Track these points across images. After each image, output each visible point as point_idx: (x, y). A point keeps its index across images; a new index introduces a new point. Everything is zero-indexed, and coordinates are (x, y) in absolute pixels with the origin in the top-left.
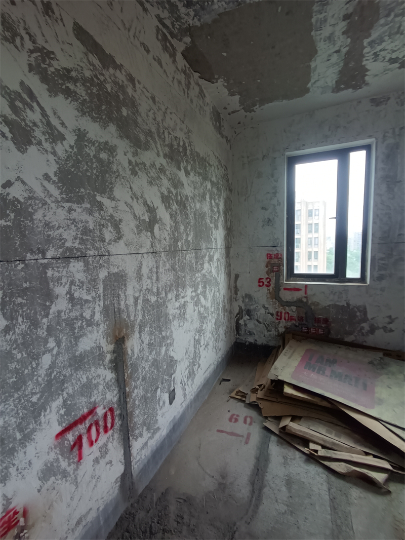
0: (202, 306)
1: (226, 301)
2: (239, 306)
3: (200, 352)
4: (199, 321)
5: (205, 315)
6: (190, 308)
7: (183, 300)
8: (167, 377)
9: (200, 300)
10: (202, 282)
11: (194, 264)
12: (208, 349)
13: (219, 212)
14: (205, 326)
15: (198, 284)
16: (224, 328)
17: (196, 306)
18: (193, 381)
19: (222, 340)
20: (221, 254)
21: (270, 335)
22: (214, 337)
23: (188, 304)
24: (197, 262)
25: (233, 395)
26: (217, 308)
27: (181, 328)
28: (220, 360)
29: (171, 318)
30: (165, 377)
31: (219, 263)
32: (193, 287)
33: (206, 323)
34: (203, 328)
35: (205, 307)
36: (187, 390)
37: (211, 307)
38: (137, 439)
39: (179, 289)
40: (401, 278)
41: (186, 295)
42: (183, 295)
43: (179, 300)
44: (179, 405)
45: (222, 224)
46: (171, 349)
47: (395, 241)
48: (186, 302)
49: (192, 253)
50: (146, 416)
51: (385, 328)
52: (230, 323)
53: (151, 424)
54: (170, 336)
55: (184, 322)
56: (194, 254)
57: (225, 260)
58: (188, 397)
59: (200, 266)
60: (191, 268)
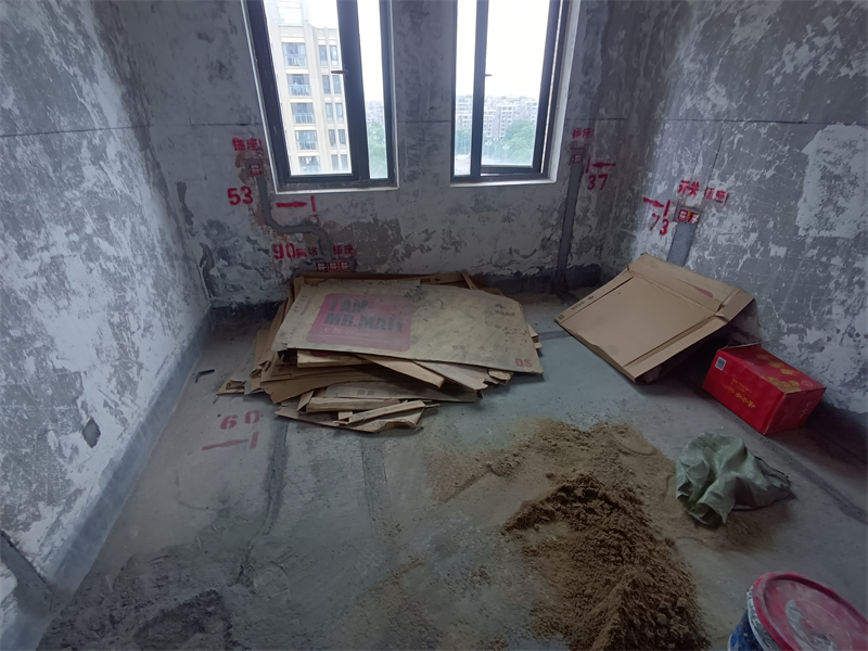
0: (108, 259)
1: (168, 238)
2: (201, 244)
3: (133, 344)
4: (111, 289)
5: (124, 274)
6: (75, 268)
7: (46, 256)
8: (63, 408)
9: (98, 248)
10: (89, 208)
11: (51, 170)
12: (153, 334)
14: (129, 296)
15: (80, 215)
16: (180, 289)
17: (91, 260)
18: (133, 393)
19: (180, 311)
20: (124, 141)
21: (270, 285)
22: (159, 310)
23: (65, 260)
24: (56, 167)
25: (223, 390)
26: (150, 255)
27: (64, 312)
28: (186, 344)
29: (23, 296)
30: (58, 409)
31: (125, 163)
32: (66, 223)
33: (133, 289)
34: (128, 300)
35: (116, 259)
36: (126, 412)
37: (134, 256)
38: (26, 527)
39: (24, 231)
40: (436, 175)
41: (51, 241)
42: (42, 244)
43: (33, 258)
44: (114, 441)
45: (104, 68)
46: (53, 355)
47: (427, 118)
48: (57, 257)
49: (34, 143)
50: (34, 486)
51: (421, 247)
52: (191, 279)
53: (56, 492)
54: (38, 333)
55: (68, 299)
56: (37, 143)
57: (141, 154)
58: (131, 421)
59: (70, 174)
60: (43, 180)
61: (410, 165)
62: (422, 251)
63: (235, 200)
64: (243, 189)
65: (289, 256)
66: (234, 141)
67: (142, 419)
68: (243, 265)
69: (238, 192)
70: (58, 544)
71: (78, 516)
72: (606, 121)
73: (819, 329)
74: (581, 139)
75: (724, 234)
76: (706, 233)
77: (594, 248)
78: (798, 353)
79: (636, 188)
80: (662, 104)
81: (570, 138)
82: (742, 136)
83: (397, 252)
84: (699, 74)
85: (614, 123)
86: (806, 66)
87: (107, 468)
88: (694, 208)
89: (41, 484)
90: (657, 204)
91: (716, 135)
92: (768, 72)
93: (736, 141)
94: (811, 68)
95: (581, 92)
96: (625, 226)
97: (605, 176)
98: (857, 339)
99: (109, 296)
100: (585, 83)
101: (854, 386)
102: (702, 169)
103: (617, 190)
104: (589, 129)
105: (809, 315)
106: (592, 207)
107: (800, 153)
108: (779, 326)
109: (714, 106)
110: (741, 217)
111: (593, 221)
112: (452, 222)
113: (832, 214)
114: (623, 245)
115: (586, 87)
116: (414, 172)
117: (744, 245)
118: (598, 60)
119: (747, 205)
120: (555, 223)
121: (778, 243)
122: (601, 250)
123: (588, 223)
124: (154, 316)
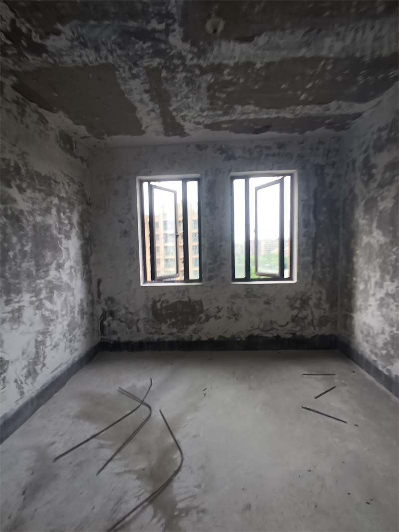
0: (47, 310)
2: (102, 308)
3: (44, 353)
4: (43, 324)
5: (52, 318)
6: (28, 313)
7: (17, 305)
9: (43, 305)
10: (46, 288)
11: (34, 272)
12: (58, 349)
13: (72, 224)
14: (51, 329)
15: (41, 290)
16: (83, 329)
17: (38, 309)
18: (34, 379)
19: (79, 341)
20: (75, 261)
22: (66, 338)
23: (25, 308)
24: (37, 271)
26: (70, 311)
27: (14, 331)
28: (77, 359)
31: (73, 270)
32: (32, 293)
33: (55, 325)
35: (52, 311)
36: (26, 388)
37: (62, 310)
39: (11, 295)
40: (223, 278)
41: (22, 300)
42: (17, 300)
43: (11, 305)
44: (12, 403)
45: (76, 235)
47: (218, 251)
48: (22, 306)
51: (215, 316)
52: (92, 325)
55: (19, 325)
56: (33, 262)
57: (82, 267)
58: (26, 395)
61: (209, 272)
62: (215, 319)
67: (33, 395)
68: (120, 320)
72: (323, 250)
77: (329, 324)
79: (349, 287)
83: (201, 318)
84: (367, 226)
85: (328, 251)
95: (305, 236)
96: (347, 310)
100: (306, 232)
103: (339, 288)
106: (324, 297)
109: (378, 241)
111: (326, 306)
112: (233, 303)
114: (348, 323)
116: (211, 276)
118: (312, 221)
122: (335, 325)
123: (323, 307)
124: (62, 340)
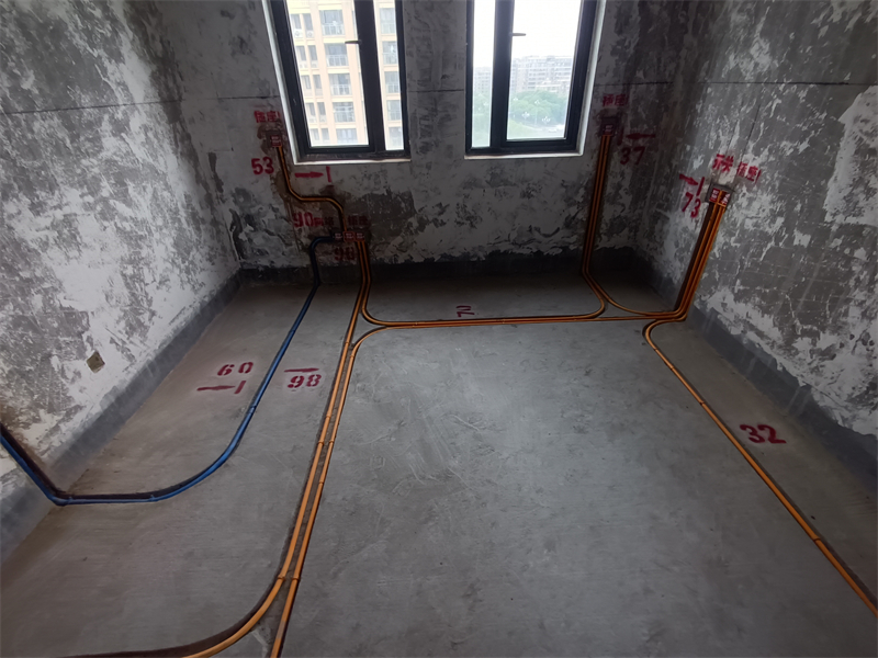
0: (125, 219)
1: (195, 204)
2: (230, 210)
3: (146, 294)
4: (125, 246)
5: (140, 233)
6: (88, 226)
7: (59, 214)
8: (68, 339)
9: (114, 209)
10: (107, 175)
11: (68, 141)
12: (169, 287)
13: (114, 20)
14: (144, 252)
15: (96, 180)
16: (206, 250)
17: (106, 219)
18: (144, 335)
19: (202, 270)
20: (150, 115)
21: (291, 251)
22: (179, 267)
23: (78, 218)
24: (74, 138)
26: (172, 218)
27: (74, 262)
28: (207, 299)
29: (34, 246)
30: (62, 339)
31: (150, 134)
32: (81, 186)
33: (150, 246)
34: (143, 255)
35: (134, 220)
36: (134, 350)
37: (154, 218)
38: (27, 426)
39: (38, 192)
40: (450, 147)
41: (65, 201)
42: (55, 203)
43: (46, 214)
44: (118, 373)
45: (133, 49)
46: (60, 296)
47: (439, 88)
48: (70, 215)
49: (52, 118)
50: (36, 397)
51: (435, 221)
52: (219, 241)
53: (59, 404)
54: (47, 276)
55: (79, 251)
56: (56, 118)
57: (168, 127)
58: (138, 359)
59: (88, 145)
60: (59, 149)
61: (423, 136)
62: (436, 225)
63: (258, 169)
64: (265, 159)
65: (307, 224)
66: (256, 113)
67: (150, 358)
68: (267, 231)
69: (261, 162)
70: (56, 444)
71: (77, 426)
72: (645, 86)
73: (833, 332)
74: (613, 107)
75: (751, 218)
76: (735, 215)
77: (627, 229)
78: (809, 360)
79: (674, 163)
80: (706, 65)
81: (599, 105)
82: (780, 102)
83: (410, 224)
84: (744, 28)
85: (654, 88)
86: (854, 12)
87: (110, 393)
88: (726, 186)
89: (43, 396)
90: (692, 182)
91: (755, 100)
92: (814, 21)
93: (773, 108)
94: (860, 14)
95: (613, 53)
96: (660, 206)
97: (642, 149)
98: (871, 348)
99: (125, 251)
100: (618, 43)
101: (860, 402)
102: (738, 141)
103: (656, 164)
104: (623, 95)
105: (825, 317)
106: (626, 184)
107: (836, 122)
108: (794, 326)
109: (756, 65)
110: (769, 198)
111: (627, 199)
112: (467, 197)
113: (862, 197)
114: (657, 227)
115: (619, 47)
116: (427, 143)
117: (770, 231)
118: (636, 17)
119: (777, 184)
120: (581, 200)
121: (804, 230)
122: (636, 232)
123: (621, 201)
124: (172, 272)
